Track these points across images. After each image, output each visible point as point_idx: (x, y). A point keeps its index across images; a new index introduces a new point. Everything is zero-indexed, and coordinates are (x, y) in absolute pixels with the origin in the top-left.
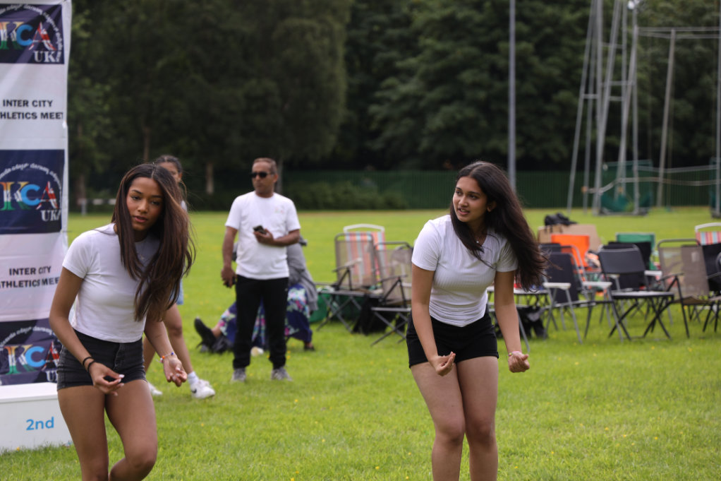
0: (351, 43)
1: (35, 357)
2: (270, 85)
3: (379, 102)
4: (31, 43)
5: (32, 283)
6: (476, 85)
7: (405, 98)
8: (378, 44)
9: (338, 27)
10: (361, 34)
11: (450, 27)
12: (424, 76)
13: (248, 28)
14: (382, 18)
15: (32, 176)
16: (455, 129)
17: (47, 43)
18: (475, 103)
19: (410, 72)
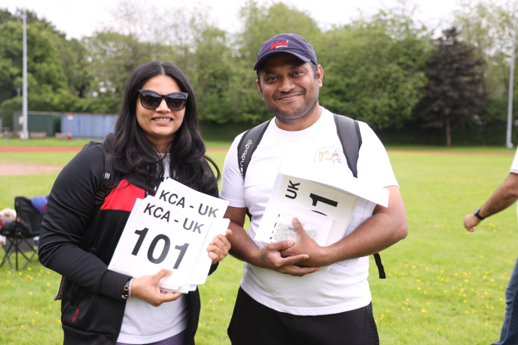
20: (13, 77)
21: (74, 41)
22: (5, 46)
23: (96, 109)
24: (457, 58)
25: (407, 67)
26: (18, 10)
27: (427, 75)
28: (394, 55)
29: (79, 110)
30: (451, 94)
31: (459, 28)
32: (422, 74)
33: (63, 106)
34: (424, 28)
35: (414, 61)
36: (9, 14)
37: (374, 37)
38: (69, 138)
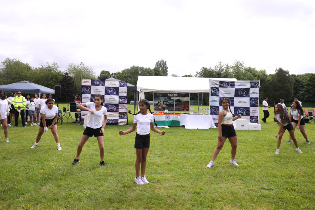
0: (294, 87)
1: (254, 120)
2: (283, 92)
3: (298, 94)
4: (255, 86)
5: (254, 112)
6: (312, 92)
7: (302, 94)
8: (298, 87)
9: (292, 85)
10: (296, 86)
11: (308, 85)
12: (305, 91)
13: (280, 85)
14: (299, 84)
15: (255, 100)
16: (309, 97)
17: (257, 86)
18: (312, 94)
19: (302, 90)
24: (68, 80)
25: (56, 82)
28: (52, 79)
30: (66, 89)
31: (68, 73)
35: (57, 80)
37: (46, 73)
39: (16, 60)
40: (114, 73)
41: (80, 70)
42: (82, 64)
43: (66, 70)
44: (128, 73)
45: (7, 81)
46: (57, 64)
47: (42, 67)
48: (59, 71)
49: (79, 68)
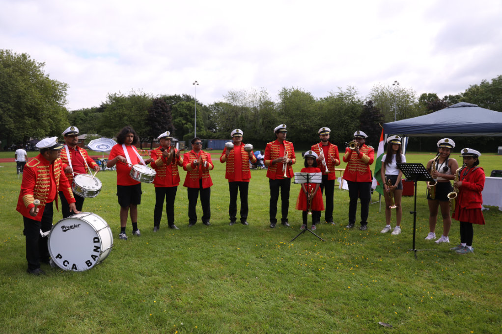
20: (183, 124)
21: (205, 106)
22: (180, 112)
23: (221, 137)
24: (373, 113)
25: (353, 117)
26: (184, 95)
27: (360, 121)
28: (346, 113)
29: (214, 138)
30: (370, 129)
31: (373, 101)
32: (358, 121)
33: (207, 137)
34: (359, 101)
35: (355, 115)
36: (180, 97)
37: (338, 105)
38: (211, 150)
39: (293, 89)
40: (448, 96)
41: (392, 95)
42: (396, 84)
43: (369, 96)
44: (486, 92)
45: (285, 120)
46: (353, 88)
47: (330, 95)
48: (357, 100)
49: (390, 91)
